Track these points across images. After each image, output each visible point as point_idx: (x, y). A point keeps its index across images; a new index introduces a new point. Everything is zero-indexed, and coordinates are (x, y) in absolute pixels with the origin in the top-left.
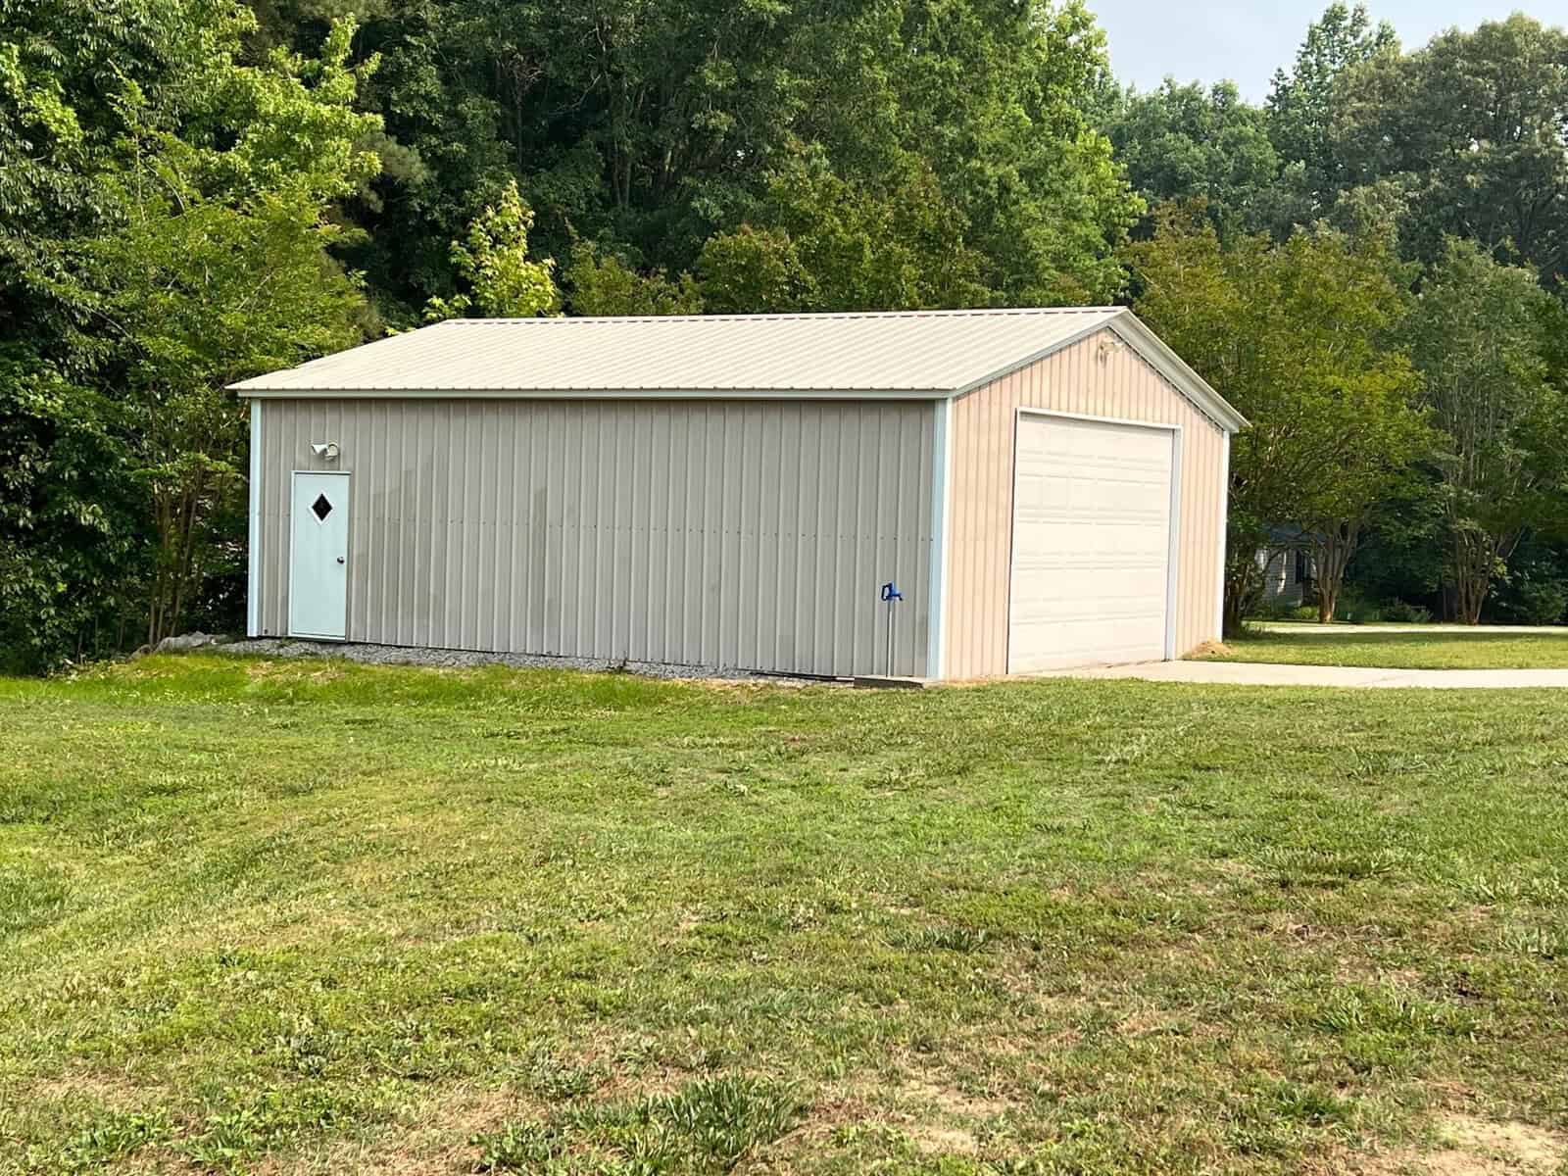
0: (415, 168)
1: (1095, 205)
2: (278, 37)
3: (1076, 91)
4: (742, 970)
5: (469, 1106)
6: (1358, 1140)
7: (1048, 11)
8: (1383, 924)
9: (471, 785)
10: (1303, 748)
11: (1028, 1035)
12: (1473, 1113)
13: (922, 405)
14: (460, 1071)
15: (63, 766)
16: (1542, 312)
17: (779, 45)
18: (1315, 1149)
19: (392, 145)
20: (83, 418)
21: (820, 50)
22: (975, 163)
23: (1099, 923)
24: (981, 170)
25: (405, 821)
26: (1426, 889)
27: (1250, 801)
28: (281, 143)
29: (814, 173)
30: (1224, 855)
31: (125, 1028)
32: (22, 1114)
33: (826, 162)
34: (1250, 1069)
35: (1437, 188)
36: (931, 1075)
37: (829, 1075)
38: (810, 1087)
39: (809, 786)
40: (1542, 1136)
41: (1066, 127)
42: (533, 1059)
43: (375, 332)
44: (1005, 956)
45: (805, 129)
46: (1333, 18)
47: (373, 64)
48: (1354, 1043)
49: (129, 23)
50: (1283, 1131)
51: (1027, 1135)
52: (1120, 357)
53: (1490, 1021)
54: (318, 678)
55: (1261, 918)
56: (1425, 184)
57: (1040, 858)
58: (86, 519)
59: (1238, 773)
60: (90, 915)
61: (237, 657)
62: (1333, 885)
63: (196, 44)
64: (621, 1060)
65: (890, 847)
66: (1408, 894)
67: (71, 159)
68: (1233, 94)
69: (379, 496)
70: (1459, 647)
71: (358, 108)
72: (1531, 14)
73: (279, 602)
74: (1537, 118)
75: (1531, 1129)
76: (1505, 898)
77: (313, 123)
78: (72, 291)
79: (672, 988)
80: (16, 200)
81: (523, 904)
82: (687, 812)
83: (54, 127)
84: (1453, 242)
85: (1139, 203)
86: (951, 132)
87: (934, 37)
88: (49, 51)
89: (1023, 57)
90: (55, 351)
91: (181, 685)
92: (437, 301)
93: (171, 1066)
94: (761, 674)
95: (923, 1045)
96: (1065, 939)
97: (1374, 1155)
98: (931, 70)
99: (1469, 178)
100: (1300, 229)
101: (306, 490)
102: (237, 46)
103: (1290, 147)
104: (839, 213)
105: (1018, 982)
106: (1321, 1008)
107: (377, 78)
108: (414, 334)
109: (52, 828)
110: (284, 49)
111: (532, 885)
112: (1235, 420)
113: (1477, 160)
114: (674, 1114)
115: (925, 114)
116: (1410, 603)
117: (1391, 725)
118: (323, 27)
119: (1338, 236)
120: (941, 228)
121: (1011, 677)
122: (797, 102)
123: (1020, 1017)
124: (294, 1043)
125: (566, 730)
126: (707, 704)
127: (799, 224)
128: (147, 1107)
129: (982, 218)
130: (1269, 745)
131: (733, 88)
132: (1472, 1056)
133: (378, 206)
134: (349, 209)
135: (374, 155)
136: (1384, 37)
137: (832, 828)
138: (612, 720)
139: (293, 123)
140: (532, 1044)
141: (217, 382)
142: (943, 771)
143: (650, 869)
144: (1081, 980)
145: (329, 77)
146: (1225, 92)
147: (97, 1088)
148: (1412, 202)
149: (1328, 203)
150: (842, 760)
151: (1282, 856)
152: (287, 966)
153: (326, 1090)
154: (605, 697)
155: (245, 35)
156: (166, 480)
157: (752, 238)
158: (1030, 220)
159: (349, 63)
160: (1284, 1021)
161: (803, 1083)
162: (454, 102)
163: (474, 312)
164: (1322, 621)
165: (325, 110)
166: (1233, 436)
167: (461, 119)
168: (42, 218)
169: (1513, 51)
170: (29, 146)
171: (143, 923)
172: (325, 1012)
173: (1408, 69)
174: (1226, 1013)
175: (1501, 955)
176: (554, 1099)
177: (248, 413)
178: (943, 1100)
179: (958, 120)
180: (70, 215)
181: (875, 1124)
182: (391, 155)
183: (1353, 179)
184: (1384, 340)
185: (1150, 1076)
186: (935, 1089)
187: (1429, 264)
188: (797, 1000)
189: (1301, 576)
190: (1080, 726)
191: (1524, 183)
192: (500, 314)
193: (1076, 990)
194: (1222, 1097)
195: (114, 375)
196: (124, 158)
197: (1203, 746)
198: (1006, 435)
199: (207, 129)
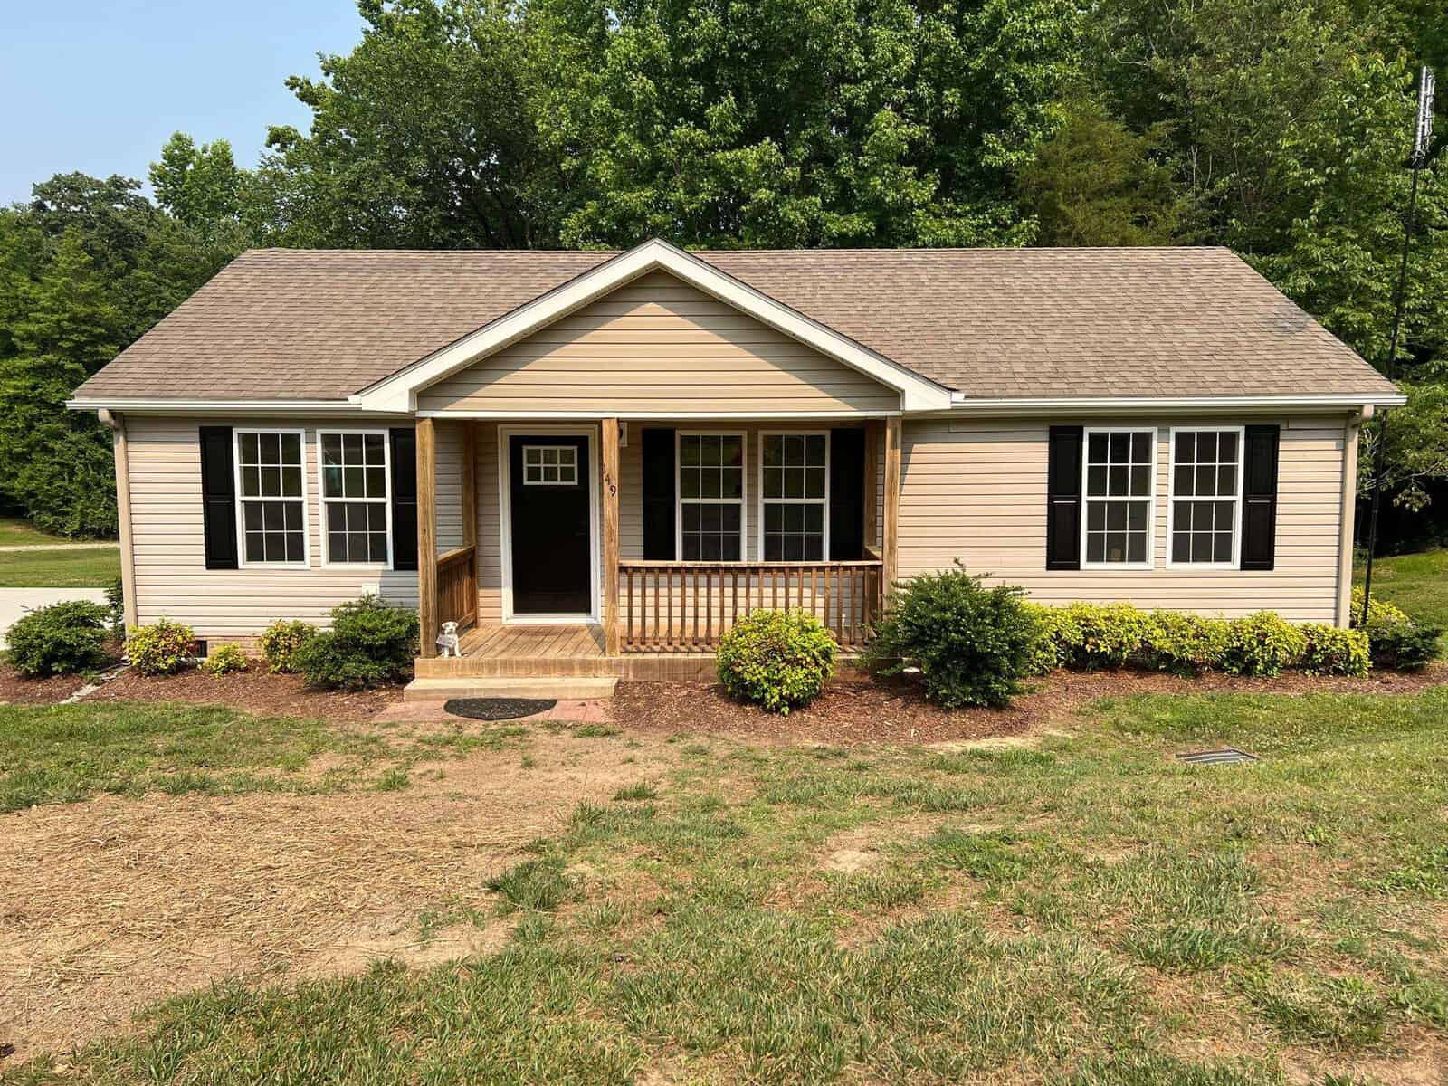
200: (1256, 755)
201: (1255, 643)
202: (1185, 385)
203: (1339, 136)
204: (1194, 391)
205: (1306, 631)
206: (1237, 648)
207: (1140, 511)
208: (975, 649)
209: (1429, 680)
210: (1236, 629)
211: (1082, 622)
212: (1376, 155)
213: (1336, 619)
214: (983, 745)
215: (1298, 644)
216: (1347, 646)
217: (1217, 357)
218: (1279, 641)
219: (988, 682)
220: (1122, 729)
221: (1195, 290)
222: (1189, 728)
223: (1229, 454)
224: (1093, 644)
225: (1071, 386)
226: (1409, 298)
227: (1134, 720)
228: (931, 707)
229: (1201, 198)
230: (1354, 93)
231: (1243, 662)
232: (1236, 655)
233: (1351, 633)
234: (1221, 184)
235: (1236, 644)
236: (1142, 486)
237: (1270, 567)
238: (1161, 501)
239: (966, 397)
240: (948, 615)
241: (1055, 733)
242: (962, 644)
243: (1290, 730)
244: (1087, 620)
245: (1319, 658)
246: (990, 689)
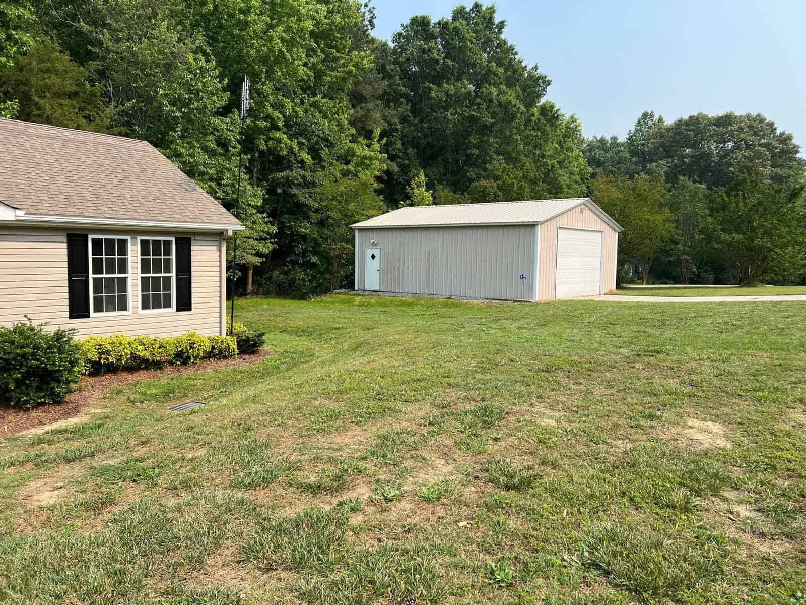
0: (395, 168)
1: (578, 170)
2: (360, 135)
3: (573, 140)
4: (489, 376)
5: (420, 409)
6: (664, 425)
7: (565, 118)
8: (668, 367)
9: (413, 328)
10: (641, 319)
11: (569, 395)
12: (697, 418)
13: (532, 226)
14: (417, 400)
15: (312, 322)
16: (707, 197)
17: (490, 130)
18: (652, 427)
19: (389, 162)
20: (314, 234)
21: (502, 131)
22: (545, 160)
23: (587, 366)
24: (546, 162)
25: (397, 337)
26: (680, 357)
27: (627, 333)
28: (362, 163)
29: (500, 164)
30: (620, 347)
31: (333, 388)
32: (309, 408)
33: (504, 161)
34: (632, 405)
35: (676, 163)
36: (542, 405)
37: (514, 404)
38: (510, 407)
39: (502, 329)
40: (718, 425)
41: (570, 149)
42: (435, 398)
43: (385, 211)
44: (560, 374)
45: (498, 153)
46: (645, 116)
47: (384, 141)
48: (662, 398)
49: (323, 133)
50: (642, 422)
51: (570, 422)
52: (587, 212)
53: (700, 393)
54: (373, 301)
55: (632, 365)
56: (673, 162)
57: (568, 348)
58: (313, 260)
59: (622, 325)
60: (320, 360)
61: (353, 295)
62: (652, 356)
63: (340, 138)
64: (458, 399)
65: (526, 344)
66: (674, 358)
67: (310, 168)
68: (617, 139)
69: (387, 253)
70: (684, 291)
71: (381, 153)
72: (705, 112)
73: (363, 281)
74: (706, 142)
75: (715, 424)
76: (703, 359)
77: (369, 157)
78: (310, 202)
79: (470, 381)
80: (297, 180)
81: (429, 358)
82: (470, 335)
83: (306, 161)
84: (681, 178)
85: (590, 170)
86: (538, 152)
87: (533, 126)
88: (304, 141)
89: (558, 130)
90: (308, 218)
91: (339, 302)
92: (402, 202)
93: (345, 397)
94: (487, 299)
95: (540, 397)
96: (577, 370)
97: (669, 429)
98: (532, 135)
99: (685, 160)
100: (636, 176)
101: (369, 252)
102: (350, 138)
103: (633, 153)
104: (507, 175)
105: (565, 381)
106: (651, 389)
107: (385, 145)
108: (396, 211)
109: (309, 338)
110: (362, 138)
111: (432, 353)
112: (620, 229)
113: (687, 154)
114: (474, 413)
115: (531, 148)
116: (668, 279)
117: (667, 312)
118: (371, 132)
119: (646, 177)
120: (536, 178)
121: (557, 299)
122: (495, 145)
123: (566, 390)
124: (375, 392)
125: (436, 314)
126: (473, 307)
127: (496, 178)
128: (340, 407)
129: (547, 174)
130: (631, 318)
131: (478, 142)
132: (696, 403)
133: (386, 178)
134: (378, 179)
135: (385, 165)
136: (660, 120)
137: (510, 339)
138: (448, 311)
139: (364, 157)
140: (435, 394)
141: (347, 225)
142: (538, 325)
143: (462, 349)
144: (582, 380)
145: (373, 145)
146: (614, 139)
147: (327, 402)
148: (669, 167)
149: (644, 168)
150: (511, 322)
151: (637, 348)
152: (371, 373)
153: (385, 404)
154: (445, 305)
155: (352, 135)
156: (334, 249)
157: (483, 183)
158: (560, 175)
159: (378, 141)
160: (640, 392)
161: (507, 407)
162: (405, 150)
163: (411, 205)
164: (643, 284)
165: (372, 154)
166: (619, 233)
167: (407, 154)
168: (303, 184)
169: (699, 123)
170: (300, 165)
171: (334, 361)
172: (382, 384)
173: (668, 129)
174: (624, 390)
175: (702, 375)
176: (442, 408)
177: (355, 232)
178: (546, 412)
179: (540, 149)
180: (310, 183)
181: (528, 417)
182: (389, 165)
183: (651, 161)
184: (662, 205)
185: (604, 407)
186: (544, 409)
187: (674, 184)
188: (504, 385)
189: (636, 271)
190: (576, 313)
191: (702, 160)
192: (418, 205)
193: (581, 383)
194: (624, 412)
195: (321, 224)
196: (323, 168)
197: (612, 318)
198: (555, 235)
199: (343, 160)
200: (203, 402)
201: (189, 348)
202: (145, 215)
203: (187, 94)
204: (150, 218)
205: (210, 339)
206: (180, 351)
207: (123, 282)
208: (47, 369)
209: (261, 355)
210: (179, 342)
211: (97, 347)
212: (205, 107)
213: (220, 332)
214: (56, 426)
215: (207, 346)
216: (228, 344)
217: (157, 201)
218: (201, 346)
219: (53, 388)
220: (133, 402)
221: (137, 163)
222: (168, 394)
223: (168, 252)
224: (105, 359)
225: (80, 211)
226: (223, 179)
227: (137, 396)
228: (14, 411)
229: (118, 110)
230: (193, 74)
231: (182, 358)
232: (179, 355)
233: (229, 338)
234: (128, 104)
235: (180, 349)
236: (123, 268)
237: (190, 309)
238: (134, 276)
239: (26, 214)
240: (26, 350)
241: (96, 411)
242: (38, 367)
243: (213, 387)
244: (100, 345)
245: (216, 351)
246: (54, 392)
